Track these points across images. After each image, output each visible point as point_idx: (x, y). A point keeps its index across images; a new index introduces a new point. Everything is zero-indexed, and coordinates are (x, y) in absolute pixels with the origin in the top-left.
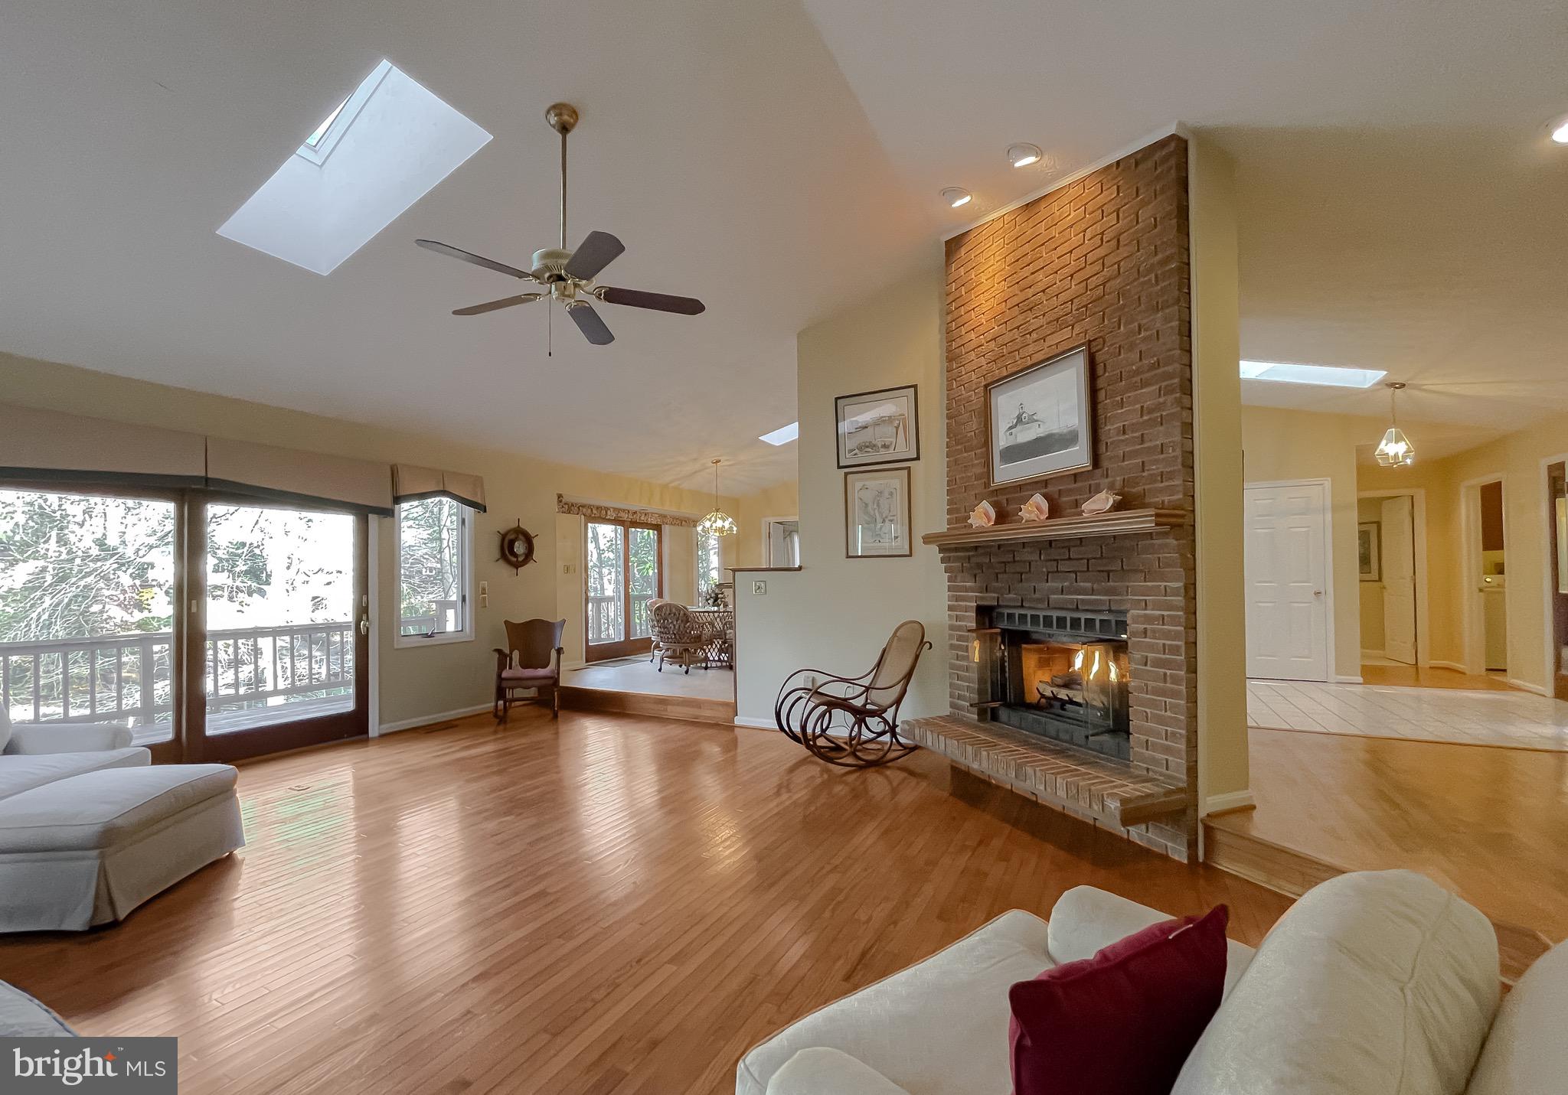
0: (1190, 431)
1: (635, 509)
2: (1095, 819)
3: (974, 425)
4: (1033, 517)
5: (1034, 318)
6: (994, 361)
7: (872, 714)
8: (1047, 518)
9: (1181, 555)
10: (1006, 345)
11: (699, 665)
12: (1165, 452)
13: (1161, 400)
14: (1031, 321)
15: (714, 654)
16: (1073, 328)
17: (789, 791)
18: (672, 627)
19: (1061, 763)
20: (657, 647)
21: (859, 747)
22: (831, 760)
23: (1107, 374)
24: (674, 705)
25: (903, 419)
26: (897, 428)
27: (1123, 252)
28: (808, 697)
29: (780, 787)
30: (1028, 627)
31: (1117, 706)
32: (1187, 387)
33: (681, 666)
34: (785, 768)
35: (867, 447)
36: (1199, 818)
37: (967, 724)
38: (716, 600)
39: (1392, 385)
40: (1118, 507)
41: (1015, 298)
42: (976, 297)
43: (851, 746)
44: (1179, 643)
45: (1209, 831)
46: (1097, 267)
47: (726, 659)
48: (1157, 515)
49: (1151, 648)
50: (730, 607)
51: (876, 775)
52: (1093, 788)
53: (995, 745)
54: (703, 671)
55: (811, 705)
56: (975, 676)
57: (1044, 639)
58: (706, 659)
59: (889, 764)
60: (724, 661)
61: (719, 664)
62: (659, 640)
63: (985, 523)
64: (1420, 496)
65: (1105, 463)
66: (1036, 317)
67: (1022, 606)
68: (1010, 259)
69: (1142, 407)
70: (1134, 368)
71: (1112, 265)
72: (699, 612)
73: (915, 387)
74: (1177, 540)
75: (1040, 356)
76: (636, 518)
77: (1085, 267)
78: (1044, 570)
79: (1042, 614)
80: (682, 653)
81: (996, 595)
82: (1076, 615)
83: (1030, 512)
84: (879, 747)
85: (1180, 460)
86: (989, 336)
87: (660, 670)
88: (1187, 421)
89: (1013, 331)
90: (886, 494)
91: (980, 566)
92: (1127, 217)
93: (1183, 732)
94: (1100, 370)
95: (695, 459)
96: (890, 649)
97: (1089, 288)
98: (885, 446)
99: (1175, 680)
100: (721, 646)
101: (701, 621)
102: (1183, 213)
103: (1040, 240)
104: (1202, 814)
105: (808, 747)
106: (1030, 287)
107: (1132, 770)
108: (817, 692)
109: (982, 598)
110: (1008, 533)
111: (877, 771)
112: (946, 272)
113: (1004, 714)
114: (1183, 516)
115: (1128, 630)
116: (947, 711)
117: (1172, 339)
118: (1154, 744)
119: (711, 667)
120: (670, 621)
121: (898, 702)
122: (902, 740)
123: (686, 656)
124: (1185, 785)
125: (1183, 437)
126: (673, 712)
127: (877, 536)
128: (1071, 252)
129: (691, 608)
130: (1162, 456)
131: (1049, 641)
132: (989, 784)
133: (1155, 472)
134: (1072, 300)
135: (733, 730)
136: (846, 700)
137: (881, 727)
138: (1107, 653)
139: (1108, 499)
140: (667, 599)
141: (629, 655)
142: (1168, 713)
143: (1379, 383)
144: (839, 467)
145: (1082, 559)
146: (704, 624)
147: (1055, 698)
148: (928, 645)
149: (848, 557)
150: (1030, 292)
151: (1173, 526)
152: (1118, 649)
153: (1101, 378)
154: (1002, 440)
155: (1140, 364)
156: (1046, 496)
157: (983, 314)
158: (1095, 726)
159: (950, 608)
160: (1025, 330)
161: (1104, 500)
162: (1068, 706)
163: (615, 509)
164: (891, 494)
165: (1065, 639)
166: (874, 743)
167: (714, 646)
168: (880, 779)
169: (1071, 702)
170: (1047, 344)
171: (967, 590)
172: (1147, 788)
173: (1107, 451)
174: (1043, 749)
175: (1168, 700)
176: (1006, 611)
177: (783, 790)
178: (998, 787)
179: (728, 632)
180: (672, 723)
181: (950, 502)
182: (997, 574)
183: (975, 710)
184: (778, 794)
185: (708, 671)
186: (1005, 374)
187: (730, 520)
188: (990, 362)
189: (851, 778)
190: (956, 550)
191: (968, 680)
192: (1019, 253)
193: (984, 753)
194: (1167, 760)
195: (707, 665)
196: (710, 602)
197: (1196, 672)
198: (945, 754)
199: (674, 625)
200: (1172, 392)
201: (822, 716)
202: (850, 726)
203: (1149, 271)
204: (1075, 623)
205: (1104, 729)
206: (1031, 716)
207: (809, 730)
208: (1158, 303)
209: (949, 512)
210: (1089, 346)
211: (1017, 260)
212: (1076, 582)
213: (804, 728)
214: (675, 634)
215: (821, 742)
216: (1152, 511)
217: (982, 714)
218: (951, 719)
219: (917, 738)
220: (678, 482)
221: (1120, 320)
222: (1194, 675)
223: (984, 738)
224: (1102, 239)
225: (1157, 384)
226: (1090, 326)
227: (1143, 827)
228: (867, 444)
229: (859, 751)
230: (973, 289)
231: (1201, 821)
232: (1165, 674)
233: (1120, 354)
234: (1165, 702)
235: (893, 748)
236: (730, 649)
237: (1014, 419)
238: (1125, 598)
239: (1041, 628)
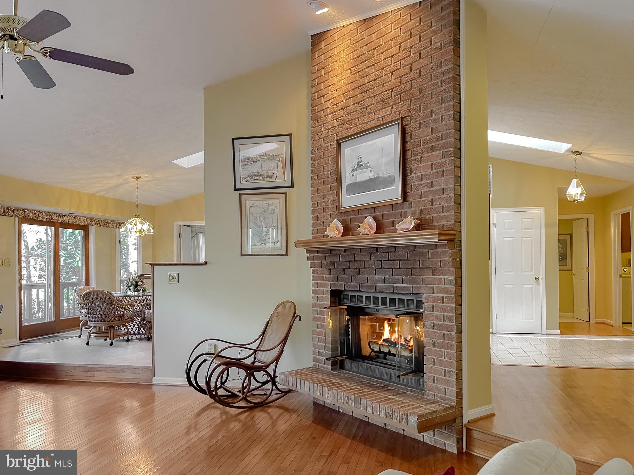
0: (459, 181)
1: (65, 212)
2: (404, 430)
3: (331, 167)
4: (366, 231)
5: (368, 98)
6: (343, 124)
7: (259, 369)
8: (375, 233)
9: (453, 259)
10: (350, 114)
11: (122, 338)
12: (445, 194)
13: (443, 160)
14: (367, 100)
15: (134, 329)
16: (392, 108)
17: (196, 430)
18: (99, 309)
19: (383, 394)
20: (85, 324)
21: (249, 394)
22: (228, 405)
23: (412, 141)
24: (101, 371)
25: (282, 157)
26: (278, 164)
27: (423, 62)
28: (212, 359)
29: (189, 428)
30: (364, 305)
31: (417, 355)
32: (457, 153)
33: (106, 340)
34: (194, 413)
35: (256, 176)
36: (464, 424)
37: (324, 373)
38: (136, 286)
39: (574, 152)
40: (417, 227)
41: (357, 82)
42: (331, 78)
43: (243, 393)
44: (452, 314)
45: (469, 430)
46: (407, 69)
47: (144, 332)
48: (439, 234)
49: (437, 318)
50: (149, 292)
51: (261, 413)
52: (401, 410)
53: (342, 386)
54: (125, 342)
55: (214, 365)
56: (329, 338)
57: (373, 312)
58: (128, 333)
59: (270, 404)
60: (143, 334)
61: (139, 337)
62: (87, 319)
63: (336, 234)
64: (592, 217)
65: (410, 199)
66: (369, 97)
67: (360, 291)
68: (354, 55)
69: (432, 164)
70: (428, 138)
71: (416, 70)
72: (122, 296)
73: (290, 135)
74: (450, 250)
75: (371, 124)
76: (65, 220)
77: (400, 68)
78: (373, 267)
79: (372, 296)
80: (107, 330)
81: (344, 283)
82: (393, 296)
83: (365, 228)
84: (264, 392)
85: (453, 199)
86: (340, 106)
87: (88, 344)
88: (458, 175)
89: (356, 105)
90: (270, 211)
91: (333, 263)
92: (425, 40)
93: (455, 370)
94: (408, 138)
95: (119, 175)
96: (272, 321)
97: (402, 82)
98: (269, 176)
99: (450, 339)
100: (140, 323)
101: (123, 303)
102: (457, 43)
103: (374, 45)
104: (465, 421)
105: (212, 396)
106: (366, 76)
107: (425, 396)
108: (218, 356)
109: (334, 285)
110: (350, 242)
111: (261, 411)
112: (312, 58)
113: (348, 363)
114: (454, 235)
115: (423, 306)
116: (310, 364)
117: (450, 122)
118: (438, 379)
119: (132, 339)
120: (97, 304)
121: (277, 359)
122: (280, 387)
123: (111, 331)
124: (455, 404)
125: (455, 185)
126: (99, 377)
127: (263, 240)
128: (392, 57)
129: (115, 293)
130: (443, 196)
131: (376, 314)
132: (338, 412)
133: (439, 206)
134: (392, 89)
135: (151, 388)
136: (239, 360)
137: (265, 378)
138: (411, 321)
139: (411, 222)
140: (93, 285)
141: (58, 333)
142: (446, 359)
143: (568, 150)
144: (236, 190)
145: (396, 260)
146: (126, 306)
147: (380, 351)
148: (298, 318)
149: (242, 255)
150: (367, 79)
151: (449, 241)
152: (417, 317)
153: (408, 143)
154: (347, 179)
155: (432, 136)
156: (374, 218)
157: (336, 90)
158: (404, 369)
159: (314, 292)
160: (363, 106)
161: (409, 223)
162: (388, 357)
163: (47, 213)
164: (274, 210)
165: (386, 312)
166: (260, 390)
167: (134, 323)
168: (264, 415)
169: (390, 353)
170: (376, 116)
171: (324, 279)
172: (434, 407)
173: (411, 191)
174: (371, 386)
175: (446, 351)
176: (350, 294)
177: (192, 430)
178: (344, 414)
179: (146, 311)
180: (101, 386)
181: (314, 219)
182: (344, 269)
183: (329, 362)
184: (188, 433)
185: (130, 342)
186: (350, 134)
187: (148, 223)
188: (340, 125)
189: (243, 417)
190: (317, 252)
191: (325, 341)
192: (359, 52)
193: (335, 392)
194: (445, 388)
195: (128, 338)
196: (132, 288)
197: (461, 333)
198: (309, 395)
199: (99, 307)
200: (449, 156)
201: (222, 373)
202: (243, 379)
203: (437, 77)
204: (392, 301)
205: (409, 371)
206: (365, 365)
207: (212, 385)
208: (442, 98)
209: (313, 225)
210: (402, 120)
211: (359, 57)
212: (393, 275)
213: (208, 383)
214: (101, 315)
215: (221, 392)
216: (436, 231)
217: (334, 364)
218: (314, 369)
219: (290, 384)
220: (105, 192)
221: (420, 106)
222: (461, 334)
223: (335, 381)
224: (410, 51)
225: (440, 149)
226: (402, 108)
227: (432, 432)
228: (256, 174)
229: (249, 396)
230: (330, 72)
231: (464, 426)
232: (444, 334)
233: (420, 129)
234: (444, 352)
235: (273, 392)
236: (148, 325)
237: (356, 165)
238: (421, 285)
239: (371, 306)
